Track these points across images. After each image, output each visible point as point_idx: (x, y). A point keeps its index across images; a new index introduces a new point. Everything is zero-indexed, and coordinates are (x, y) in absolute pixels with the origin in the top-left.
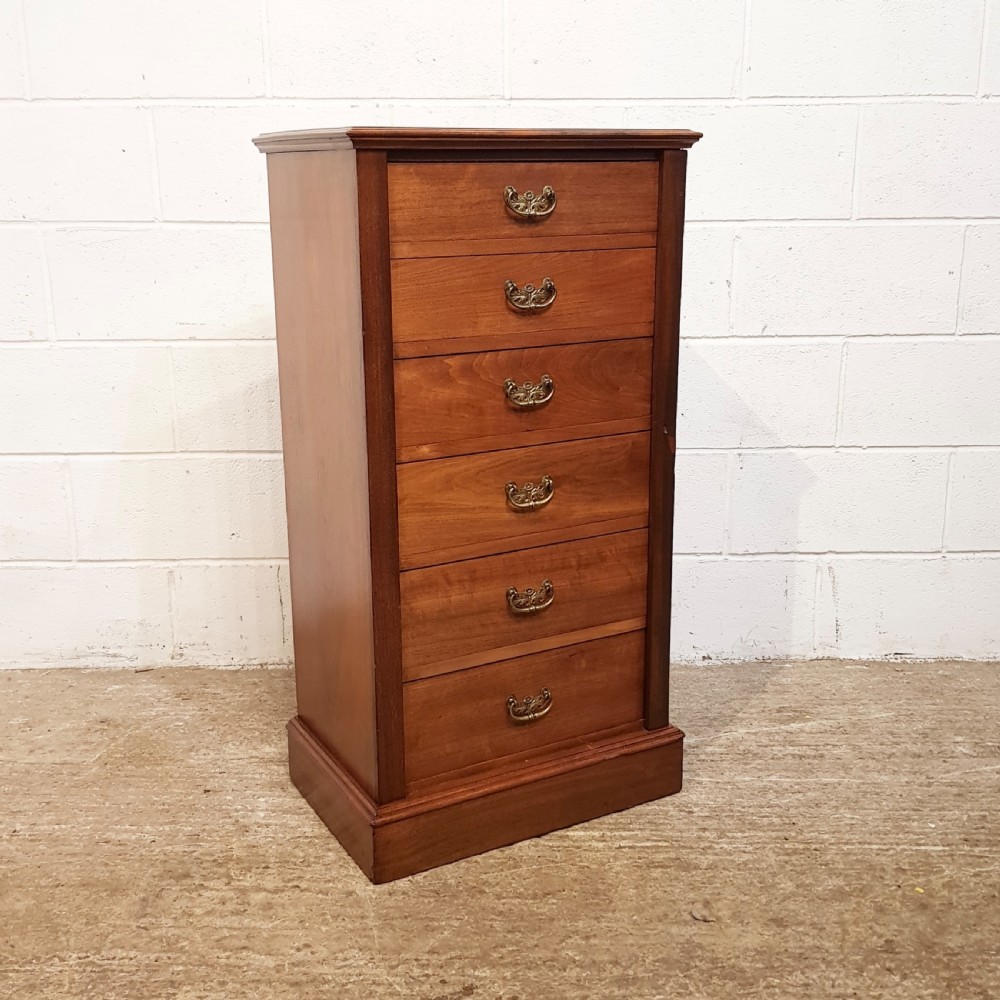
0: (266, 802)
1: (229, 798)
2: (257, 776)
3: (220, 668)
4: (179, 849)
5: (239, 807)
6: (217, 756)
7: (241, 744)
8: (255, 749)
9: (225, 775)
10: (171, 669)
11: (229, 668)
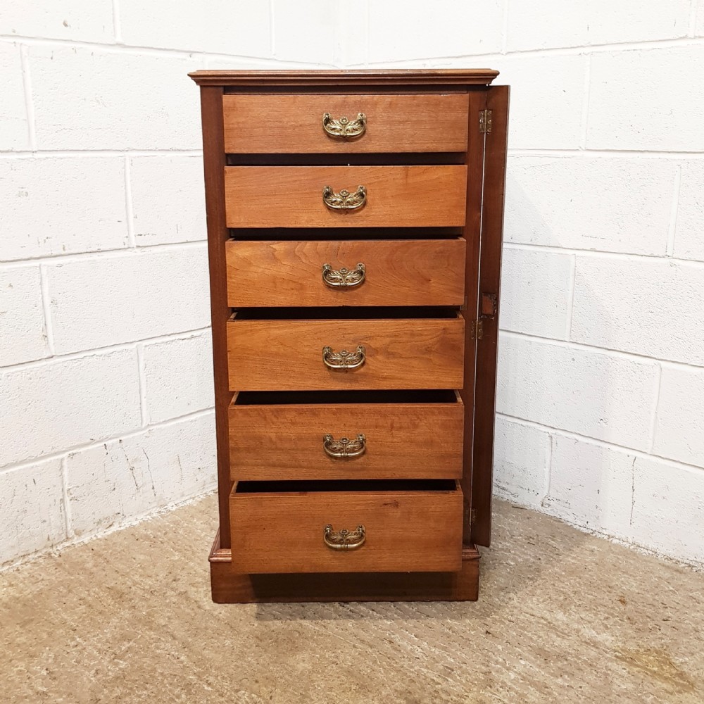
0: (525, 666)
1: (500, 647)
2: (535, 638)
3: (575, 527)
4: (432, 675)
5: (501, 660)
6: (517, 604)
7: (543, 601)
8: (551, 611)
9: (512, 624)
10: (539, 515)
11: (582, 529)
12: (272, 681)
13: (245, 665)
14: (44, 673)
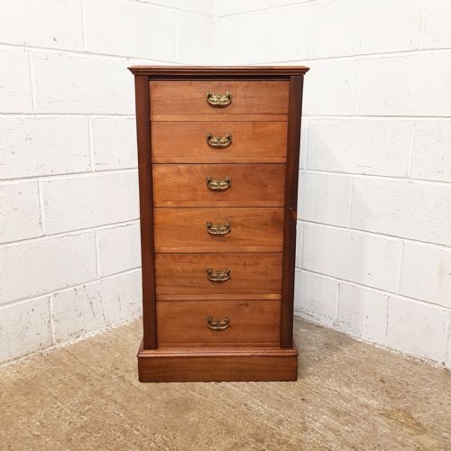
0: (325, 419)
1: (310, 408)
2: (331, 402)
3: (353, 338)
5: (311, 416)
6: (321, 383)
7: (336, 381)
9: (318, 394)
10: (332, 331)
11: (357, 339)
12: (175, 428)
13: (159, 418)
14: (38, 423)
